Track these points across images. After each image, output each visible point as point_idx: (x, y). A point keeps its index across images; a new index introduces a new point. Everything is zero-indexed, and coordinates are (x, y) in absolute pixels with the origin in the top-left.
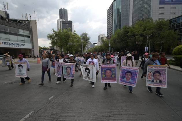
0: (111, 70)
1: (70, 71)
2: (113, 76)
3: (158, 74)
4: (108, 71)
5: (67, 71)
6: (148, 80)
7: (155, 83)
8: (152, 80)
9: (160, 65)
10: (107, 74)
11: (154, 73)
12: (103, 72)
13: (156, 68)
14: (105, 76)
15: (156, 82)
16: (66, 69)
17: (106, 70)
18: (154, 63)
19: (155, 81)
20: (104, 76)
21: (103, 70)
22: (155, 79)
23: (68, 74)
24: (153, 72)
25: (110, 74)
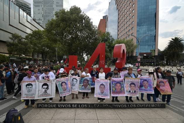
0: (120, 84)
1: (65, 86)
2: (122, 89)
3: (133, 85)
4: (118, 85)
5: (63, 87)
6: (126, 91)
7: (131, 93)
8: (129, 90)
9: (135, 78)
10: (117, 87)
11: (130, 85)
12: (113, 86)
13: (132, 80)
14: (116, 90)
15: (133, 92)
16: (62, 85)
17: (116, 83)
18: (130, 77)
19: (131, 91)
20: (114, 90)
21: (114, 83)
22: (131, 90)
23: (64, 90)
24: (130, 83)
25: (120, 87)
